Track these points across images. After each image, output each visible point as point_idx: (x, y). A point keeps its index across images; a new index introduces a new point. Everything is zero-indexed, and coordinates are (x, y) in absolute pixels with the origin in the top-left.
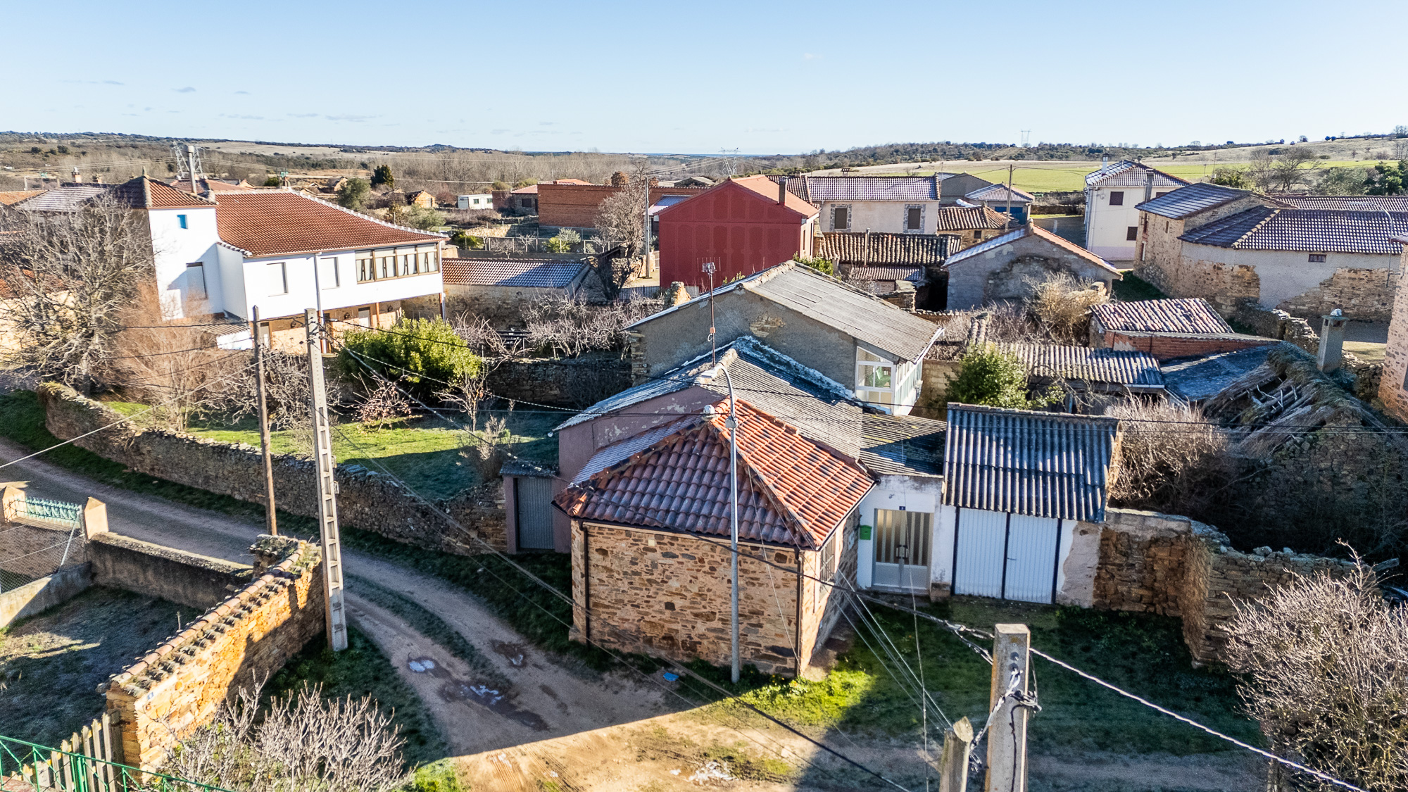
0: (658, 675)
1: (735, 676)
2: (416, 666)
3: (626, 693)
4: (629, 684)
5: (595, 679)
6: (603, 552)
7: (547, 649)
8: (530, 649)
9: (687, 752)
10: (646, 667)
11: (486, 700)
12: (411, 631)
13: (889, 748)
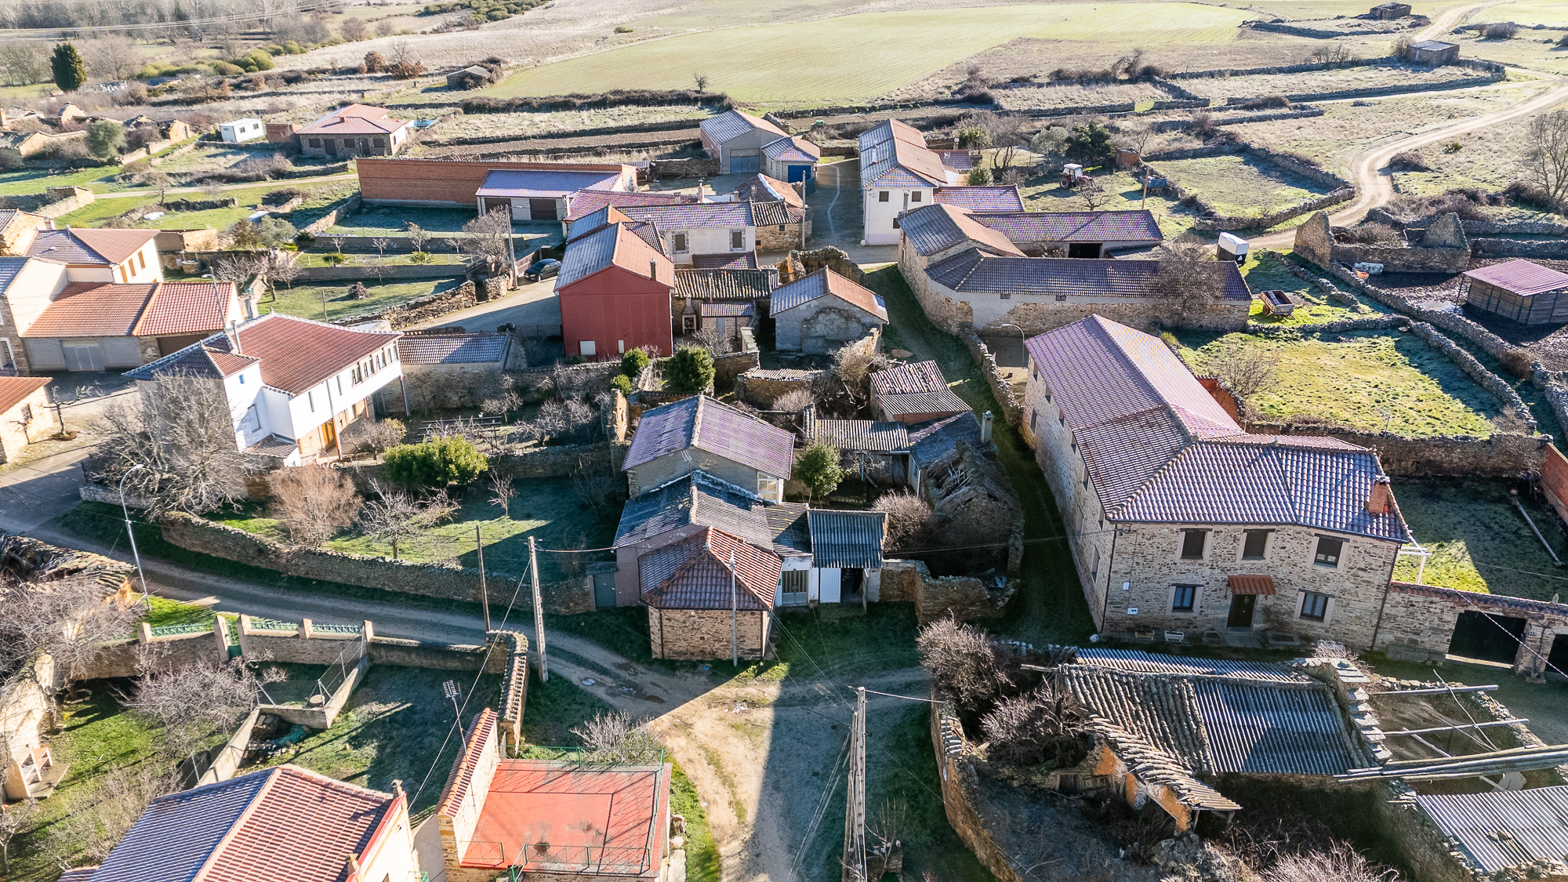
0: (700, 668)
1: (735, 664)
2: (585, 682)
3: (689, 679)
4: (689, 675)
5: (674, 675)
6: (669, 620)
7: (642, 664)
8: (634, 665)
9: (728, 701)
10: (692, 666)
11: (630, 693)
12: (569, 664)
13: (805, 685)
